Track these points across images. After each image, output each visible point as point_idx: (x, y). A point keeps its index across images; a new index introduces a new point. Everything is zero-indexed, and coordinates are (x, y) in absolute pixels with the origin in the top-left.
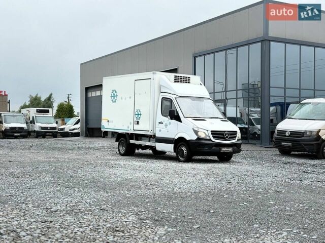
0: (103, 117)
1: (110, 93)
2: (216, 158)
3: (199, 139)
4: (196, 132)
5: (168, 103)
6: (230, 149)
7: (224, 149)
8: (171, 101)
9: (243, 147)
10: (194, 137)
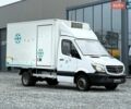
0: (8, 55)
1: (14, 36)
4: (94, 67)
5: (68, 44)
8: (71, 42)
10: (93, 71)
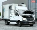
2: (29, 25)
3: (23, 21)
6: (32, 23)
7: (30, 23)
9: (36, 23)
